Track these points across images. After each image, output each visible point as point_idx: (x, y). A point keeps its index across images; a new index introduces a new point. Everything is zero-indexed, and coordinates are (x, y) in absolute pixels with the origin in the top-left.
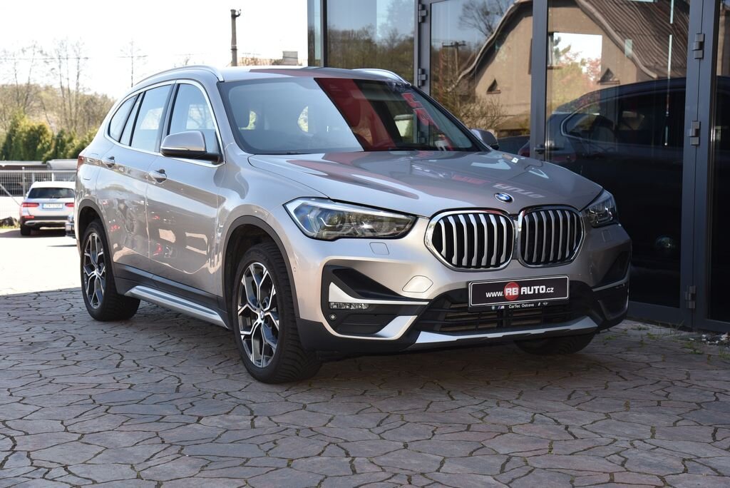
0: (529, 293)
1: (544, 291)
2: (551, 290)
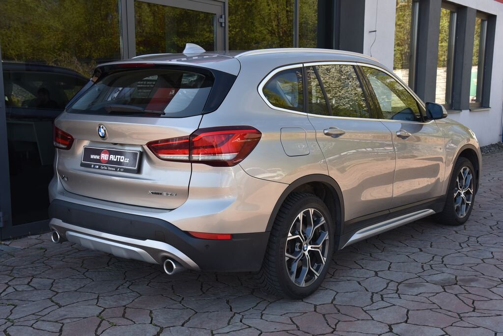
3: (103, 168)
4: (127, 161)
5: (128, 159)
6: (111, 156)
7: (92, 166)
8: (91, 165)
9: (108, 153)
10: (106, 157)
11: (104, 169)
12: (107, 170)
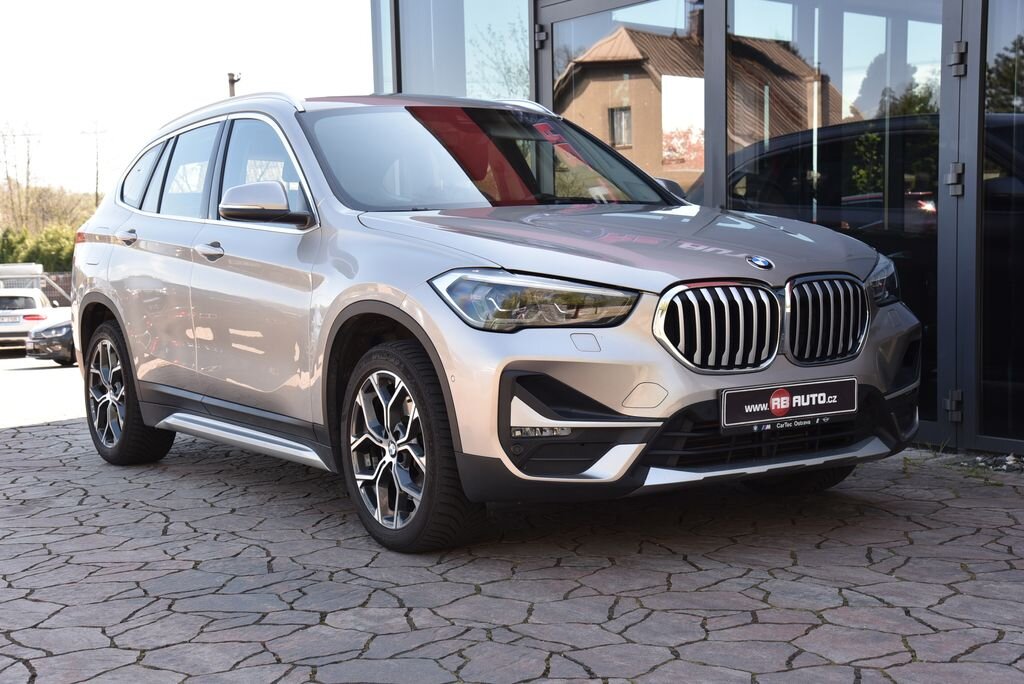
0: (804, 404)
1: (823, 402)
2: (833, 399)
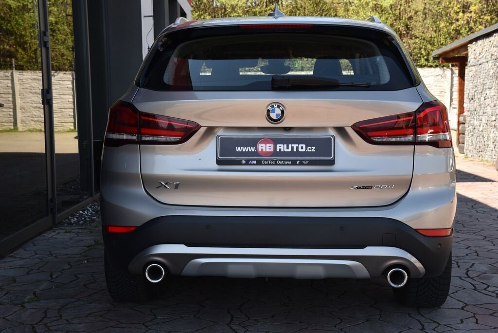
3: (266, 163)
4: (313, 150)
5: (314, 148)
6: (278, 146)
7: (244, 162)
8: (241, 160)
9: (272, 142)
10: (268, 148)
11: (268, 164)
12: (276, 164)
